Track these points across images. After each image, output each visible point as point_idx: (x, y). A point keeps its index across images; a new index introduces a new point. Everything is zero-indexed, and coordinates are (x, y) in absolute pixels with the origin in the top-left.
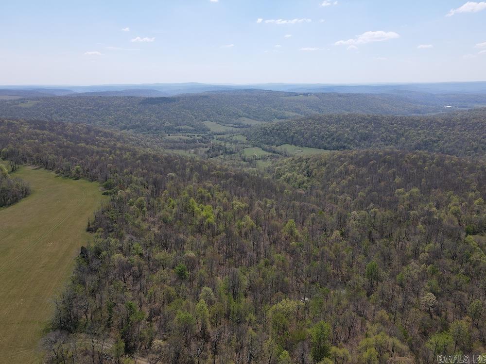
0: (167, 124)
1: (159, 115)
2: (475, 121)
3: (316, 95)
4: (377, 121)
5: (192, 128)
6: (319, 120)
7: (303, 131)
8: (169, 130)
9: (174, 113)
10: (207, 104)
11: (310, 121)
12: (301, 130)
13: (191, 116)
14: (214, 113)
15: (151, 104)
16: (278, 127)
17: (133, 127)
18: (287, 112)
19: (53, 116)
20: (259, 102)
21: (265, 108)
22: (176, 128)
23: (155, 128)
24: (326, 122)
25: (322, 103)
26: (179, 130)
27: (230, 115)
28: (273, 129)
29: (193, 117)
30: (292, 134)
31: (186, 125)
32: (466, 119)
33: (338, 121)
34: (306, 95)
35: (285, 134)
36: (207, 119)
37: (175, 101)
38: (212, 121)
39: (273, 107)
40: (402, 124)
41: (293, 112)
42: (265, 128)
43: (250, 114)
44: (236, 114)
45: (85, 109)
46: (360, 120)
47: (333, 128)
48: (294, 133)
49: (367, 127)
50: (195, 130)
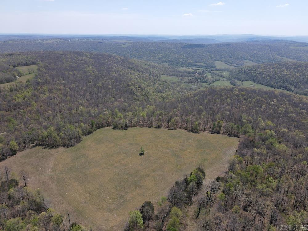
0: (190, 61)
5: (204, 65)
8: (189, 65)
17: (169, 62)
19: (133, 53)
22: (194, 64)
23: (181, 63)
26: (195, 65)
31: (202, 62)
45: (150, 50)
50: (206, 66)
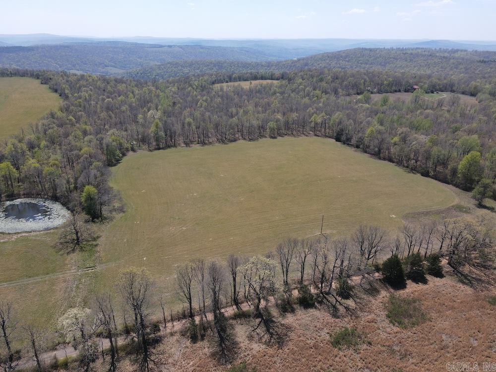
1: (20, 63)
2: (284, 63)
3: (180, 47)
4: (220, 65)
6: (176, 64)
7: (162, 73)
9: (36, 62)
10: (70, 54)
11: (169, 65)
12: (161, 73)
13: (55, 65)
14: (79, 62)
15: (8, 53)
16: (142, 72)
18: (151, 62)
20: (125, 53)
21: (131, 59)
24: (181, 66)
25: (185, 55)
27: (96, 65)
28: (138, 73)
29: (58, 66)
30: (154, 76)
32: (280, 62)
33: (191, 65)
34: (170, 46)
35: (148, 76)
36: (73, 68)
37: (33, 50)
38: (78, 70)
39: (139, 58)
40: (238, 66)
41: (158, 62)
42: (130, 72)
43: (116, 64)
44: (102, 63)
46: (208, 64)
47: (186, 70)
48: (156, 76)
49: (212, 69)
